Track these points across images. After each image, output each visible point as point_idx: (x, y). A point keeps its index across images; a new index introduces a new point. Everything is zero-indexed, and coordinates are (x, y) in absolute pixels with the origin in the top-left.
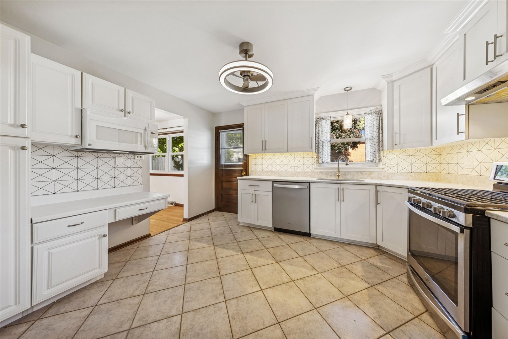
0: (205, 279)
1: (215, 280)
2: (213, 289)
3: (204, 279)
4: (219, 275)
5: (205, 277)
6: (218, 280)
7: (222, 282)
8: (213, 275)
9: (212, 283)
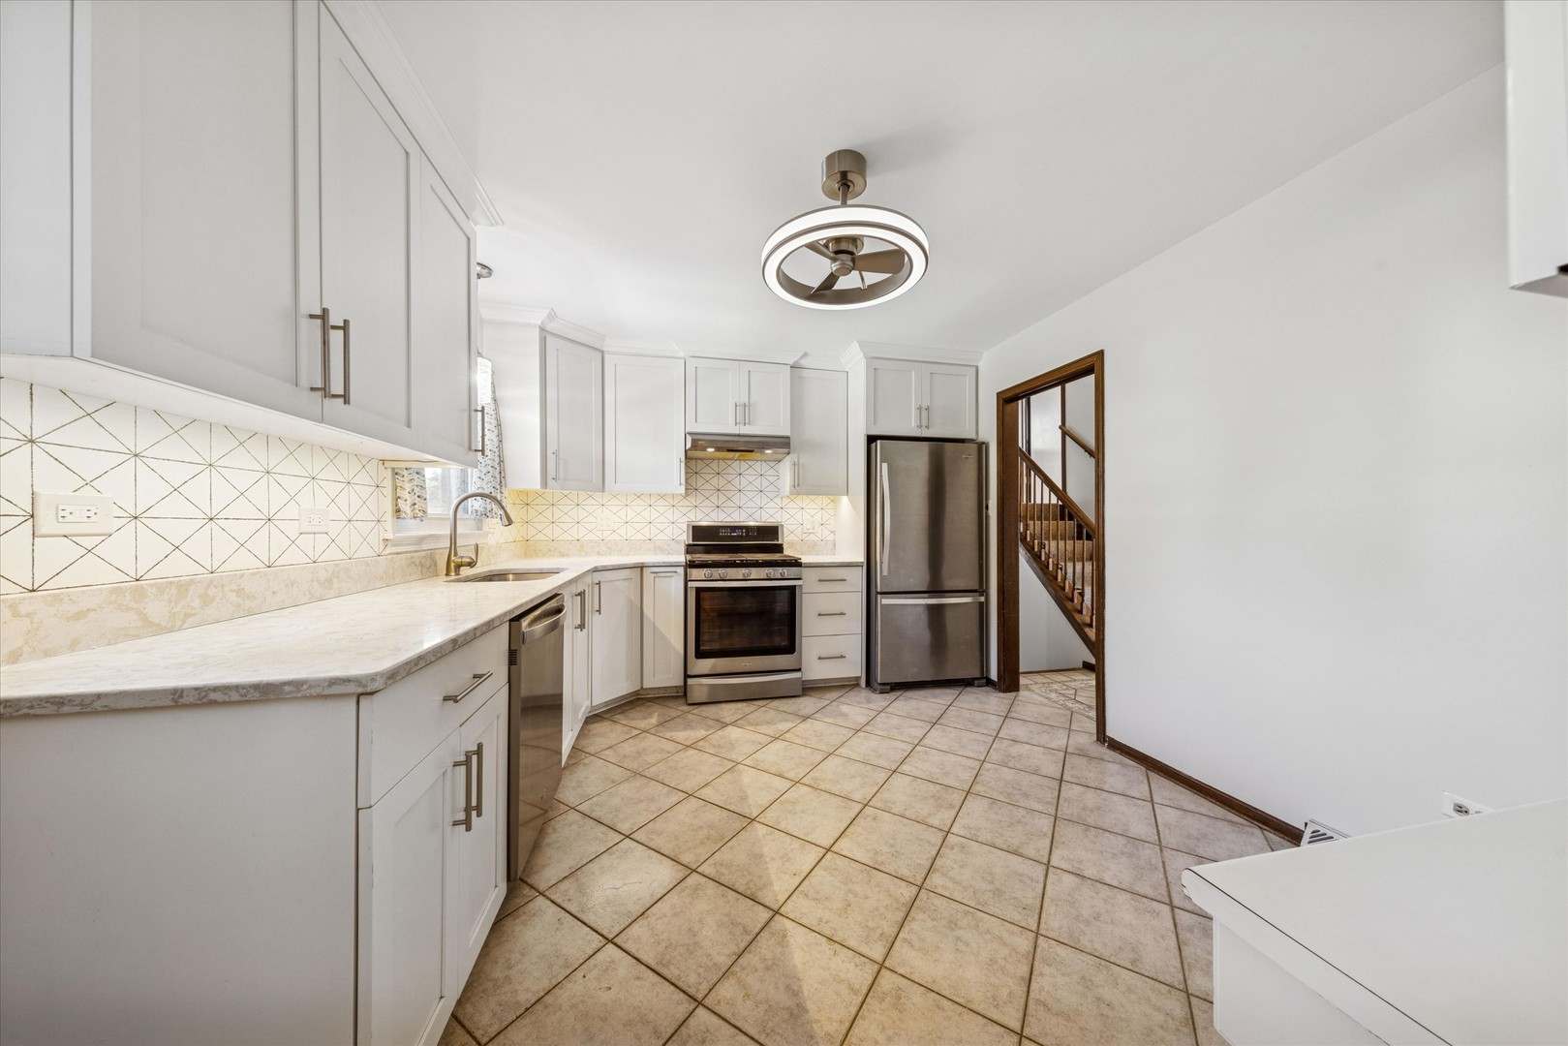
0: (967, 908)
1: (943, 887)
2: (961, 867)
3: (971, 910)
4: (923, 891)
5: (966, 913)
6: (936, 880)
7: (928, 867)
8: (938, 901)
9: (954, 882)
